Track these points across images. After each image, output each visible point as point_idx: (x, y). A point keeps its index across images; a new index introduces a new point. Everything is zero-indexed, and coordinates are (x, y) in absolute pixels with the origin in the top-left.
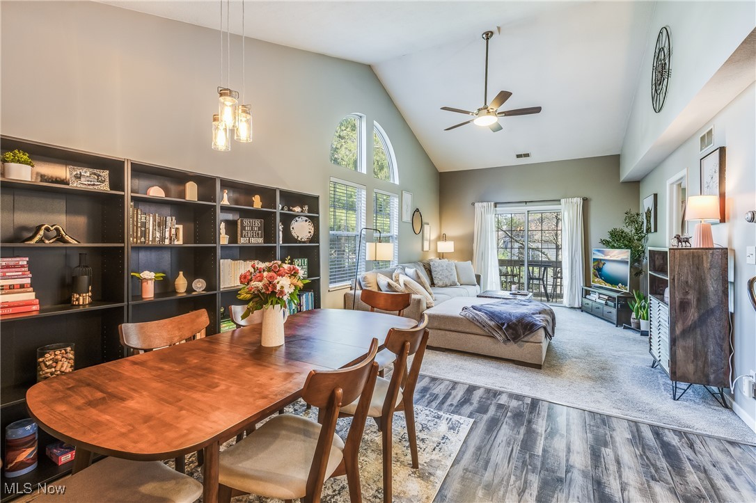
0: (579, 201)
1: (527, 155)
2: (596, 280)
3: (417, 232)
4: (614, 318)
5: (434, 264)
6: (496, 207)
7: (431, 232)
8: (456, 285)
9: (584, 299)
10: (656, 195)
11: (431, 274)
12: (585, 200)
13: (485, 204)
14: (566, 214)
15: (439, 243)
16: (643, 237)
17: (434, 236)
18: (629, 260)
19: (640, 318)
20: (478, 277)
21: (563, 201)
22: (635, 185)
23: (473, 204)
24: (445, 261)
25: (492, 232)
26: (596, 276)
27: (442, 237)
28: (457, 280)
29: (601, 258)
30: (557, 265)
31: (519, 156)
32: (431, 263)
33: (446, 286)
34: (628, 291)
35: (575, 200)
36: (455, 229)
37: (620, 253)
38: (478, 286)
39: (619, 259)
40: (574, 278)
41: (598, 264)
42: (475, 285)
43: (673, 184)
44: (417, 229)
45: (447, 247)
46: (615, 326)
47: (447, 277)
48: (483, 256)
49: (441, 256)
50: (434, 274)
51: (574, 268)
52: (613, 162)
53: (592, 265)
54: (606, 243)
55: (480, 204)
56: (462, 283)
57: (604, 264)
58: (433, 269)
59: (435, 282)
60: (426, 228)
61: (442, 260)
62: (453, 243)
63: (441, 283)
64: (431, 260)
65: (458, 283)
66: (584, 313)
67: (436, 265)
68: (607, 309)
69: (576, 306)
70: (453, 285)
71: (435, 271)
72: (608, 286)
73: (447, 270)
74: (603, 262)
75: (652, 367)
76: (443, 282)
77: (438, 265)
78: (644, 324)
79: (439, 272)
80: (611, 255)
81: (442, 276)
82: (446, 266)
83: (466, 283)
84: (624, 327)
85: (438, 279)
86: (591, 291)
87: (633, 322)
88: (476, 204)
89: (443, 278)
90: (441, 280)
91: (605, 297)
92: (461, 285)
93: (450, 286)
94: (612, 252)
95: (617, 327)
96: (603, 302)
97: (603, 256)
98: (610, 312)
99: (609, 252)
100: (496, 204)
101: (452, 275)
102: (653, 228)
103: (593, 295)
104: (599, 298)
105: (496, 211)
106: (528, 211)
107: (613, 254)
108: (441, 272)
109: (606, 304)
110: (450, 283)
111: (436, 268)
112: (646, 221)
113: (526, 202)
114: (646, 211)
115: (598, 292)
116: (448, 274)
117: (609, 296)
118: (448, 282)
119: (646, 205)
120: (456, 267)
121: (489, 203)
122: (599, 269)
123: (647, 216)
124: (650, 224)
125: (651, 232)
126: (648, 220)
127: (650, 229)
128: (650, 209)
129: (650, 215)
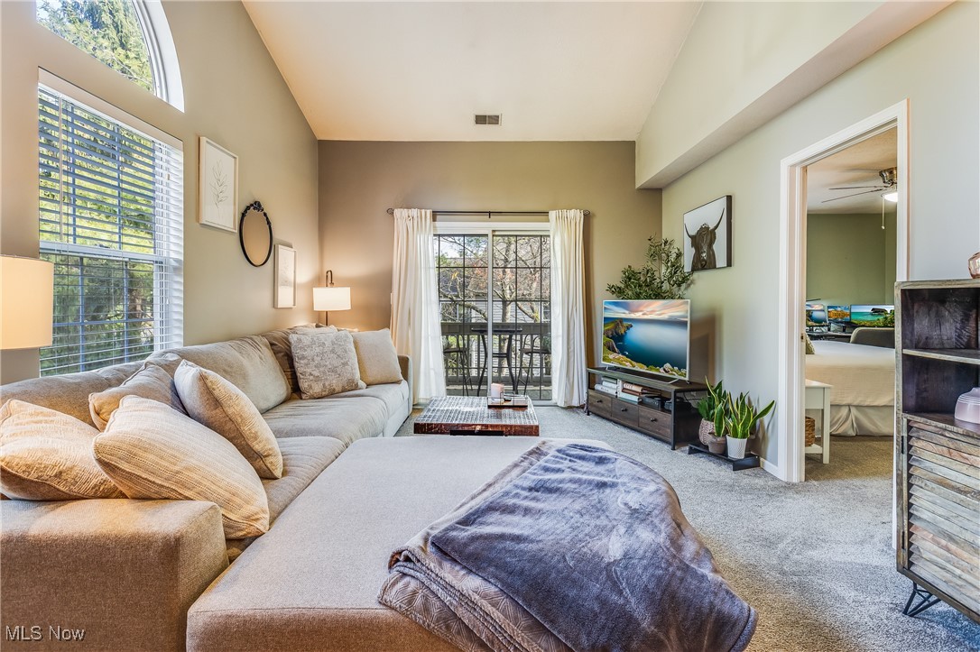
0: (576, 215)
1: (494, 120)
2: (611, 357)
3: (258, 259)
4: (669, 433)
5: (300, 340)
6: (434, 220)
7: (296, 264)
8: (357, 387)
9: (591, 393)
10: (729, 198)
11: (292, 366)
12: (588, 217)
13: (414, 212)
14: (558, 240)
15: (315, 290)
16: (685, 279)
17: (305, 274)
18: (688, 320)
19: (727, 432)
20: (404, 362)
21: (552, 214)
23: (391, 211)
24: (331, 330)
25: (428, 268)
26: (611, 349)
27: (327, 279)
28: (358, 375)
29: (623, 316)
30: (543, 329)
31: (481, 120)
32: (293, 338)
33: (332, 394)
34: (686, 379)
35: (572, 213)
36: (352, 263)
37: (665, 307)
38: (404, 382)
39: (665, 317)
40: (571, 354)
41: (616, 327)
42: (398, 382)
43: (794, 166)
44: (258, 254)
45: (336, 299)
46: (667, 447)
47: (333, 370)
48: (411, 318)
49: (323, 319)
50: (300, 366)
51: (571, 337)
53: (600, 328)
54: (617, 291)
55: (405, 212)
56: (371, 379)
57: (628, 328)
58: (296, 352)
59: (303, 385)
60: (285, 255)
61: (324, 329)
62: (347, 290)
63: (317, 389)
64: (294, 330)
65: (362, 384)
66: (592, 417)
67: (306, 340)
68: (645, 411)
69: (575, 403)
70: (349, 389)
71: (303, 357)
72: (639, 367)
73: (333, 351)
74: (625, 324)
75: (905, 612)
76: (324, 385)
77: (313, 342)
78: (736, 447)
79: (313, 360)
80: (646, 310)
81: (322, 369)
82: (333, 343)
83: (379, 378)
84: (692, 452)
85: (311, 377)
86: (605, 377)
87: (712, 443)
88: (396, 211)
89: (324, 373)
90: (317, 379)
91: (639, 389)
92: (369, 385)
93: (342, 392)
94: (647, 306)
95: (674, 449)
96: (635, 399)
97: (627, 312)
98: (656, 420)
99: (640, 305)
100: (435, 214)
101: (345, 364)
102: (721, 260)
103: (610, 385)
104: (624, 390)
105: (435, 227)
106: (494, 231)
107: (650, 309)
108: (317, 359)
109: (641, 403)
110: (341, 385)
111: (306, 350)
112: (693, 250)
113: (490, 212)
114: (693, 233)
115: (620, 379)
116: (337, 362)
117: (644, 387)
118: (336, 383)
119: (694, 222)
120: (355, 343)
121: (423, 211)
122: (617, 336)
123: (696, 241)
124: (708, 255)
125: (715, 267)
126: (702, 247)
127: (711, 263)
128: (711, 227)
129: (709, 237)
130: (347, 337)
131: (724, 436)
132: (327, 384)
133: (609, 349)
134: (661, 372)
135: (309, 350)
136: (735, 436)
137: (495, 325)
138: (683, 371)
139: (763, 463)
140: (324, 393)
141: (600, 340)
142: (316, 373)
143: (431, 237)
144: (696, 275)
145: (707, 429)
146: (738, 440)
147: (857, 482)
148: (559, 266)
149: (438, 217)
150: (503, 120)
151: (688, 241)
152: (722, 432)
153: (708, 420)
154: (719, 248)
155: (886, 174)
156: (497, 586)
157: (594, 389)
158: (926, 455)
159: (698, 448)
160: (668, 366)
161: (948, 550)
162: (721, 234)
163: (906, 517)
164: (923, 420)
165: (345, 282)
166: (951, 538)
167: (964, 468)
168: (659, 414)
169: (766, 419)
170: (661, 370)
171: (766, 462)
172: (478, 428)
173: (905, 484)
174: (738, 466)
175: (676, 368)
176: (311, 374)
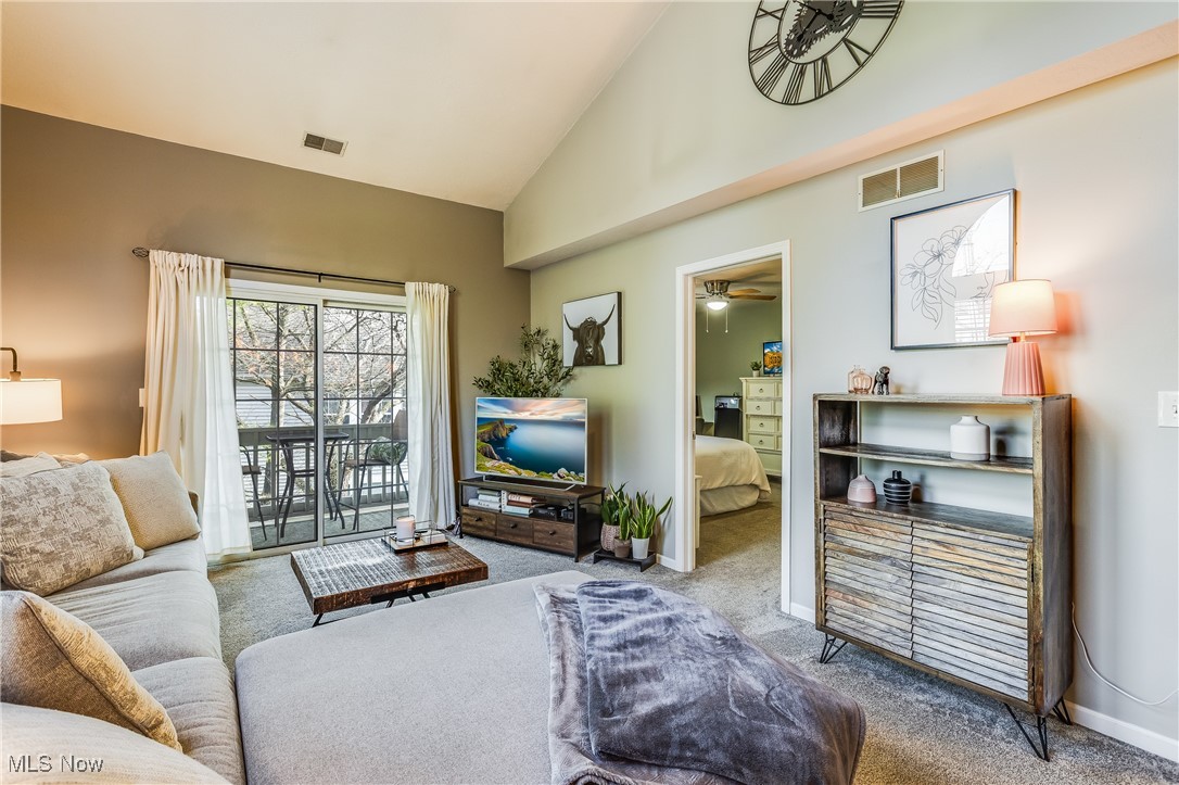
0: (440, 291)
1: (336, 147)
2: (488, 464)
4: (572, 545)
6: (227, 275)
8: (129, 560)
9: (462, 509)
10: (620, 294)
12: (453, 294)
13: (191, 260)
14: (417, 321)
18: (586, 420)
19: (631, 534)
21: (410, 287)
22: (523, 275)
23: (142, 255)
25: (216, 349)
26: (489, 455)
28: (130, 540)
29: (505, 416)
31: (314, 141)
34: (585, 483)
35: (435, 287)
37: (558, 406)
39: (559, 417)
41: (495, 429)
42: (193, 537)
46: (570, 561)
47: (83, 536)
48: (184, 429)
51: (435, 442)
52: (490, 224)
53: (471, 430)
54: (487, 387)
55: (173, 258)
57: (511, 430)
59: (17, 573)
63: (52, 575)
65: (137, 551)
68: (541, 524)
70: (116, 565)
72: (526, 474)
73: (77, 502)
74: (507, 425)
75: (821, 662)
76: (66, 567)
77: (31, 491)
78: (640, 547)
79: (36, 523)
80: (534, 409)
81: (57, 538)
82: (75, 487)
83: (164, 536)
84: (597, 560)
85: (35, 557)
86: (482, 489)
87: (619, 547)
88: (151, 252)
89: (64, 544)
90: (50, 558)
91: (528, 500)
92: (148, 550)
93: (104, 572)
94: (536, 405)
95: (577, 561)
96: (526, 511)
97: (510, 412)
98: (554, 533)
99: (527, 404)
100: (229, 268)
101: (104, 522)
102: (611, 356)
103: (489, 498)
104: (510, 503)
105: (228, 287)
106: (325, 301)
107: (539, 408)
108: (45, 521)
109: (534, 515)
110: (100, 562)
111: (15, 507)
112: (576, 344)
113: (322, 274)
114: (576, 325)
115: (505, 490)
116: (87, 521)
117: (534, 497)
118: (90, 558)
119: (576, 313)
120: (113, 481)
121: (208, 260)
122: (496, 440)
123: (578, 334)
124: (595, 350)
125: (603, 364)
126: (586, 342)
127: (597, 359)
128: (599, 322)
129: (596, 332)
130: (99, 472)
131: (629, 538)
132: (72, 564)
133: (485, 455)
134: (555, 478)
135: (23, 505)
136: (640, 537)
137: (327, 430)
138: (581, 475)
139: (660, 558)
140: (67, 582)
141: (471, 445)
142: (46, 547)
143: (222, 301)
144: (577, 371)
145: (610, 535)
146: (643, 540)
147: (727, 560)
148: (418, 352)
149: (233, 272)
150: (347, 151)
151: (568, 335)
152: (626, 536)
153: (610, 524)
154: (609, 344)
155: (709, 285)
156: (701, 771)
157: (467, 505)
158: (839, 532)
159: (604, 556)
160: (563, 471)
161: (855, 603)
162: (611, 330)
163: (822, 584)
164: (835, 504)
165: (45, 370)
166: (856, 593)
167: (866, 538)
168: (559, 526)
169: (662, 517)
170: (555, 476)
171: (663, 557)
172: (411, 585)
173: (822, 558)
174: (642, 566)
175: (573, 473)
176: (33, 551)
